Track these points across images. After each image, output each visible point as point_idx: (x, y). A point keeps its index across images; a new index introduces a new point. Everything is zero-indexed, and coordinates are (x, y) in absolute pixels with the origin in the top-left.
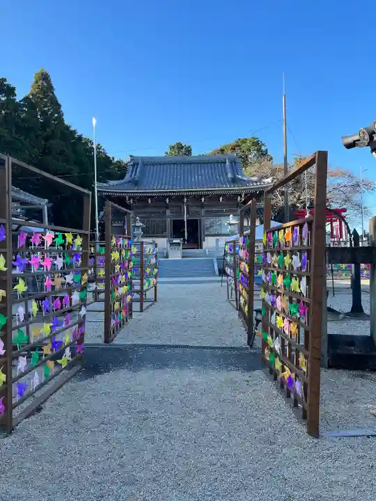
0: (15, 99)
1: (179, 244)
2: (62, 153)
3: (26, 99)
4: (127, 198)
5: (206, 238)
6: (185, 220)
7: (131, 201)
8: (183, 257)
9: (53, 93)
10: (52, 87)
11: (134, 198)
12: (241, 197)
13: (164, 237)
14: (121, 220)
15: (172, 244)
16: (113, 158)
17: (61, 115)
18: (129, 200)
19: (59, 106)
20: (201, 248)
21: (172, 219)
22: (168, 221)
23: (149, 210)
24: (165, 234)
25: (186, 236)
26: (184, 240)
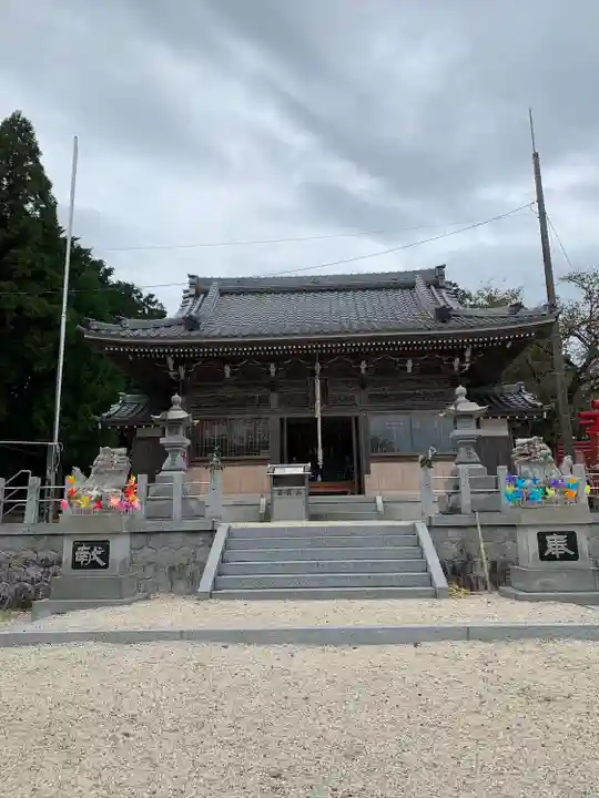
1: (298, 480)
4: (170, 362)
5: (373, 466)
6: (318, 415)
7: (182, 371)
8: (313, 517)
9: (37, 161)
11: (187, 362)
12: (462, 360)
13: (264, 462)
15: (275, 484)
18: (176, 367)
19: (48, 185)
20: (361, 491)
21: (285, 416)
22: (274, 421)
23: (228, 392)
24: (264, 455)
25: (320, 457)
26: (315, 468)
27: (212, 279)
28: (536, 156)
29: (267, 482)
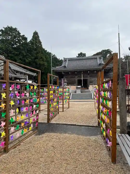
0: (27, 41)
1: (79, 88)
2: (41, 58)
3: (31, 41)
4: (62, 72)
5: (90, 86)
6: (82, 79)
8: (81, 92)
9: (39, 39)
10: (39, 37)
11: (65, 72)
13: (75, 85)
14: (60, 80)
15: (77, 88)
16: (59, 59)
17: (41, 45)
18: (63, 73)
19: (41, 43)
20: (88, 89)
21: (78, 79)
22: (76, 80)
23: (70, 76)
24: (75, 84)
25: (83, 85)
26: (82, 86)
27: (67, 58)
28: (119, 34)
29: (75, 88)
